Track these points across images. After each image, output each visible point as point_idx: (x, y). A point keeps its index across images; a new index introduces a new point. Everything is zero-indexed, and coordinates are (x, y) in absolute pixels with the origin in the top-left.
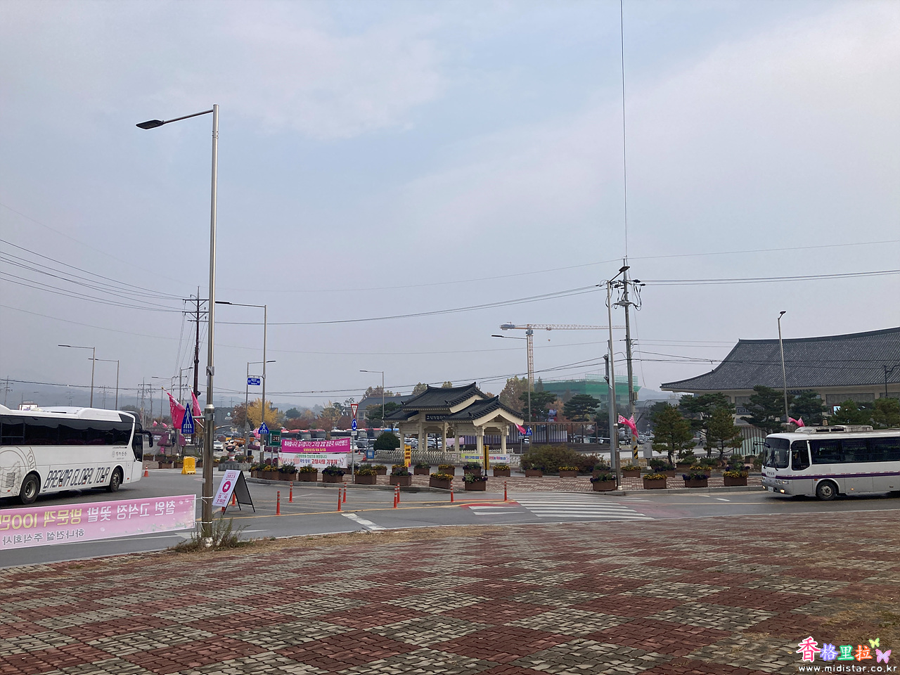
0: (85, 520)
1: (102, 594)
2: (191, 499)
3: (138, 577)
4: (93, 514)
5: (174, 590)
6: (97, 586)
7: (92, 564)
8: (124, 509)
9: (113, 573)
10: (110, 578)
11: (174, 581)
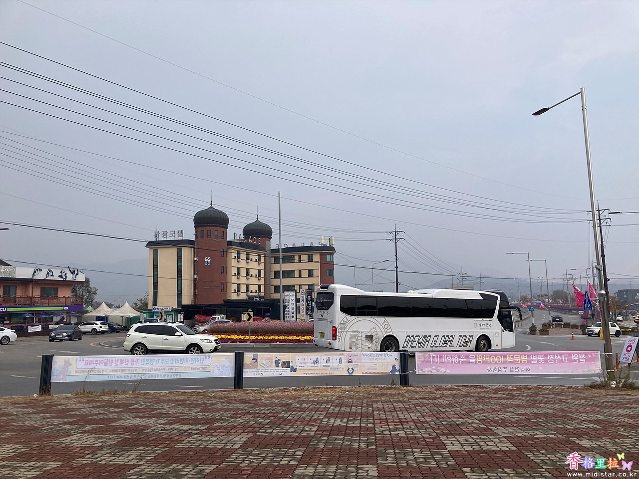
0: (530, 362)
1: (541, 402)
2: (597, 354)
3: (563, 397)
4: (534, 358)
5: (583, 405)
6: (538, 399)
7: (537, 388)
8: (552, 357)
9: (549, 394)
10: (546, 396)
11: (584, 402)
